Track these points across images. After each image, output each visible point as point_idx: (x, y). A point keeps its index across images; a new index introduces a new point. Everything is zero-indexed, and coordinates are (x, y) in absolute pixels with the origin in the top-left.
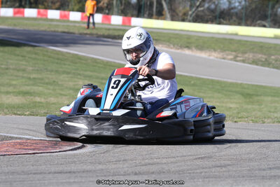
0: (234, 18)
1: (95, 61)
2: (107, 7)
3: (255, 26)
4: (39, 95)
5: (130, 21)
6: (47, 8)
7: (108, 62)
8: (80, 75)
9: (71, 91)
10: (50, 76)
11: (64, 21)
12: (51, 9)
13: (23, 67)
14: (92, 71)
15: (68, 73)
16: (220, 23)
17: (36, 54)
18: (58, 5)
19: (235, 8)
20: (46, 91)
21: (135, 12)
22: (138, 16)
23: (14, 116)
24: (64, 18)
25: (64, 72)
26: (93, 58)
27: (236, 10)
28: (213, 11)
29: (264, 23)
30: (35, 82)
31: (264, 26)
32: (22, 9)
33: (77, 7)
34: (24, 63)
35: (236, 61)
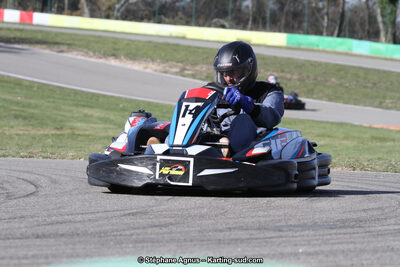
0: (180, 14)
3: (210, 26)
5: (31, 18)
16: (160, 22)
22: (42, 10)
27: (182, 4)
28: (150, 4)
29: (222, 21)
31: (223, 27)
35: (183, 76)
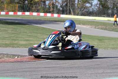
0: (94, 14)
1: (49, 29)
2: (52, 11)
3: (101, 17)
4: (31, 41)
5: (60, 16)
6: (33, 12)
7: (53, 29)
8: (44, 34)
9: (42, 39)
10: (35, 35)
11: (39, 16)
12: (34, 12)
13: (26, 32)
14: (48, 33)
15: (41, 33)
16: (90, 16)
17: (30, 27)
18: (36, 11)
19: (94, 11)
20: (34, 39)
21: (62, 13)
22: (63, 14)
23: (25, 48)
24: (38, 15)
25: (39, 33)
26: (48, 28)
28: (87, 12)
29: (104, 16)
30: (30, 36)
31: (104, 17)
32: (24, 12)
33: (42, 11)
34: (26, 30)
35: (96, 28)
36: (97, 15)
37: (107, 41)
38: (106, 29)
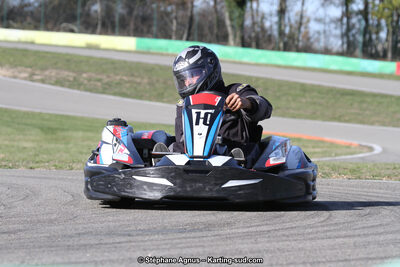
0: (29, 19)
3: (58, 30)
16: (8, 27)
19: (29, 5)
27: (30, 9)
29: (71, 26)
31: (72, 31)
35: (33, 81)
36: (42, 25)
37: (80, 134)
38: (75, 84)
